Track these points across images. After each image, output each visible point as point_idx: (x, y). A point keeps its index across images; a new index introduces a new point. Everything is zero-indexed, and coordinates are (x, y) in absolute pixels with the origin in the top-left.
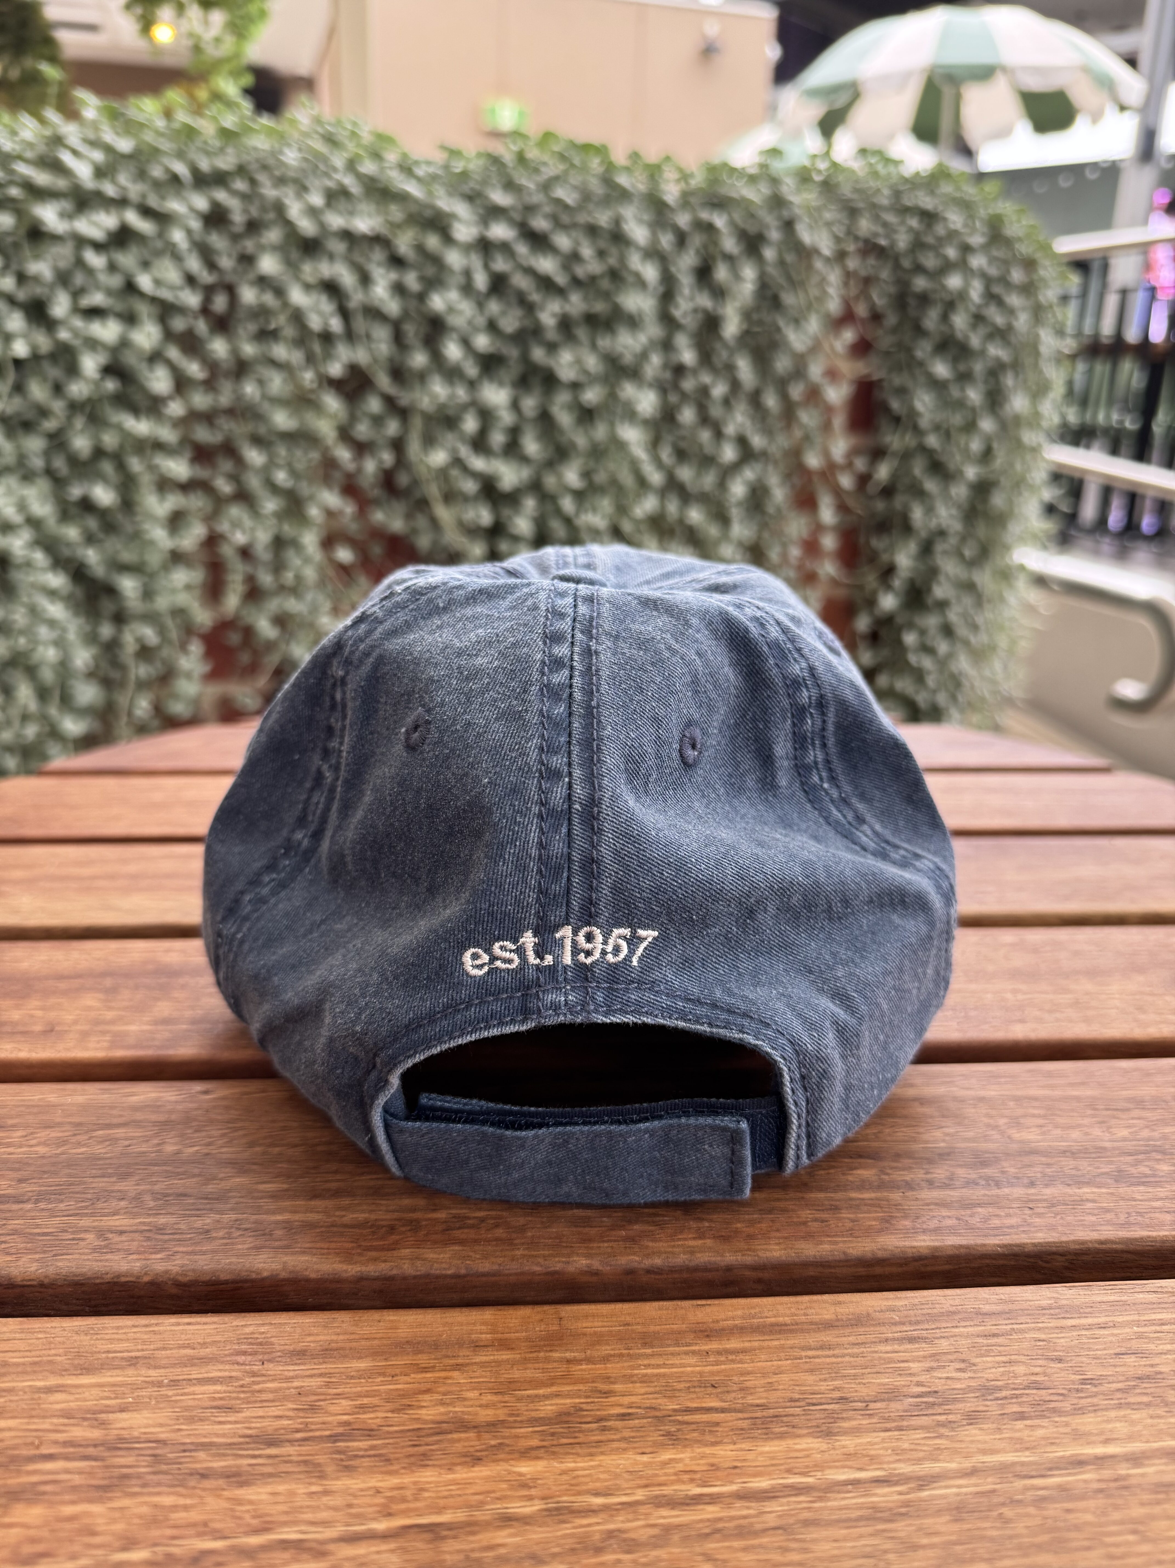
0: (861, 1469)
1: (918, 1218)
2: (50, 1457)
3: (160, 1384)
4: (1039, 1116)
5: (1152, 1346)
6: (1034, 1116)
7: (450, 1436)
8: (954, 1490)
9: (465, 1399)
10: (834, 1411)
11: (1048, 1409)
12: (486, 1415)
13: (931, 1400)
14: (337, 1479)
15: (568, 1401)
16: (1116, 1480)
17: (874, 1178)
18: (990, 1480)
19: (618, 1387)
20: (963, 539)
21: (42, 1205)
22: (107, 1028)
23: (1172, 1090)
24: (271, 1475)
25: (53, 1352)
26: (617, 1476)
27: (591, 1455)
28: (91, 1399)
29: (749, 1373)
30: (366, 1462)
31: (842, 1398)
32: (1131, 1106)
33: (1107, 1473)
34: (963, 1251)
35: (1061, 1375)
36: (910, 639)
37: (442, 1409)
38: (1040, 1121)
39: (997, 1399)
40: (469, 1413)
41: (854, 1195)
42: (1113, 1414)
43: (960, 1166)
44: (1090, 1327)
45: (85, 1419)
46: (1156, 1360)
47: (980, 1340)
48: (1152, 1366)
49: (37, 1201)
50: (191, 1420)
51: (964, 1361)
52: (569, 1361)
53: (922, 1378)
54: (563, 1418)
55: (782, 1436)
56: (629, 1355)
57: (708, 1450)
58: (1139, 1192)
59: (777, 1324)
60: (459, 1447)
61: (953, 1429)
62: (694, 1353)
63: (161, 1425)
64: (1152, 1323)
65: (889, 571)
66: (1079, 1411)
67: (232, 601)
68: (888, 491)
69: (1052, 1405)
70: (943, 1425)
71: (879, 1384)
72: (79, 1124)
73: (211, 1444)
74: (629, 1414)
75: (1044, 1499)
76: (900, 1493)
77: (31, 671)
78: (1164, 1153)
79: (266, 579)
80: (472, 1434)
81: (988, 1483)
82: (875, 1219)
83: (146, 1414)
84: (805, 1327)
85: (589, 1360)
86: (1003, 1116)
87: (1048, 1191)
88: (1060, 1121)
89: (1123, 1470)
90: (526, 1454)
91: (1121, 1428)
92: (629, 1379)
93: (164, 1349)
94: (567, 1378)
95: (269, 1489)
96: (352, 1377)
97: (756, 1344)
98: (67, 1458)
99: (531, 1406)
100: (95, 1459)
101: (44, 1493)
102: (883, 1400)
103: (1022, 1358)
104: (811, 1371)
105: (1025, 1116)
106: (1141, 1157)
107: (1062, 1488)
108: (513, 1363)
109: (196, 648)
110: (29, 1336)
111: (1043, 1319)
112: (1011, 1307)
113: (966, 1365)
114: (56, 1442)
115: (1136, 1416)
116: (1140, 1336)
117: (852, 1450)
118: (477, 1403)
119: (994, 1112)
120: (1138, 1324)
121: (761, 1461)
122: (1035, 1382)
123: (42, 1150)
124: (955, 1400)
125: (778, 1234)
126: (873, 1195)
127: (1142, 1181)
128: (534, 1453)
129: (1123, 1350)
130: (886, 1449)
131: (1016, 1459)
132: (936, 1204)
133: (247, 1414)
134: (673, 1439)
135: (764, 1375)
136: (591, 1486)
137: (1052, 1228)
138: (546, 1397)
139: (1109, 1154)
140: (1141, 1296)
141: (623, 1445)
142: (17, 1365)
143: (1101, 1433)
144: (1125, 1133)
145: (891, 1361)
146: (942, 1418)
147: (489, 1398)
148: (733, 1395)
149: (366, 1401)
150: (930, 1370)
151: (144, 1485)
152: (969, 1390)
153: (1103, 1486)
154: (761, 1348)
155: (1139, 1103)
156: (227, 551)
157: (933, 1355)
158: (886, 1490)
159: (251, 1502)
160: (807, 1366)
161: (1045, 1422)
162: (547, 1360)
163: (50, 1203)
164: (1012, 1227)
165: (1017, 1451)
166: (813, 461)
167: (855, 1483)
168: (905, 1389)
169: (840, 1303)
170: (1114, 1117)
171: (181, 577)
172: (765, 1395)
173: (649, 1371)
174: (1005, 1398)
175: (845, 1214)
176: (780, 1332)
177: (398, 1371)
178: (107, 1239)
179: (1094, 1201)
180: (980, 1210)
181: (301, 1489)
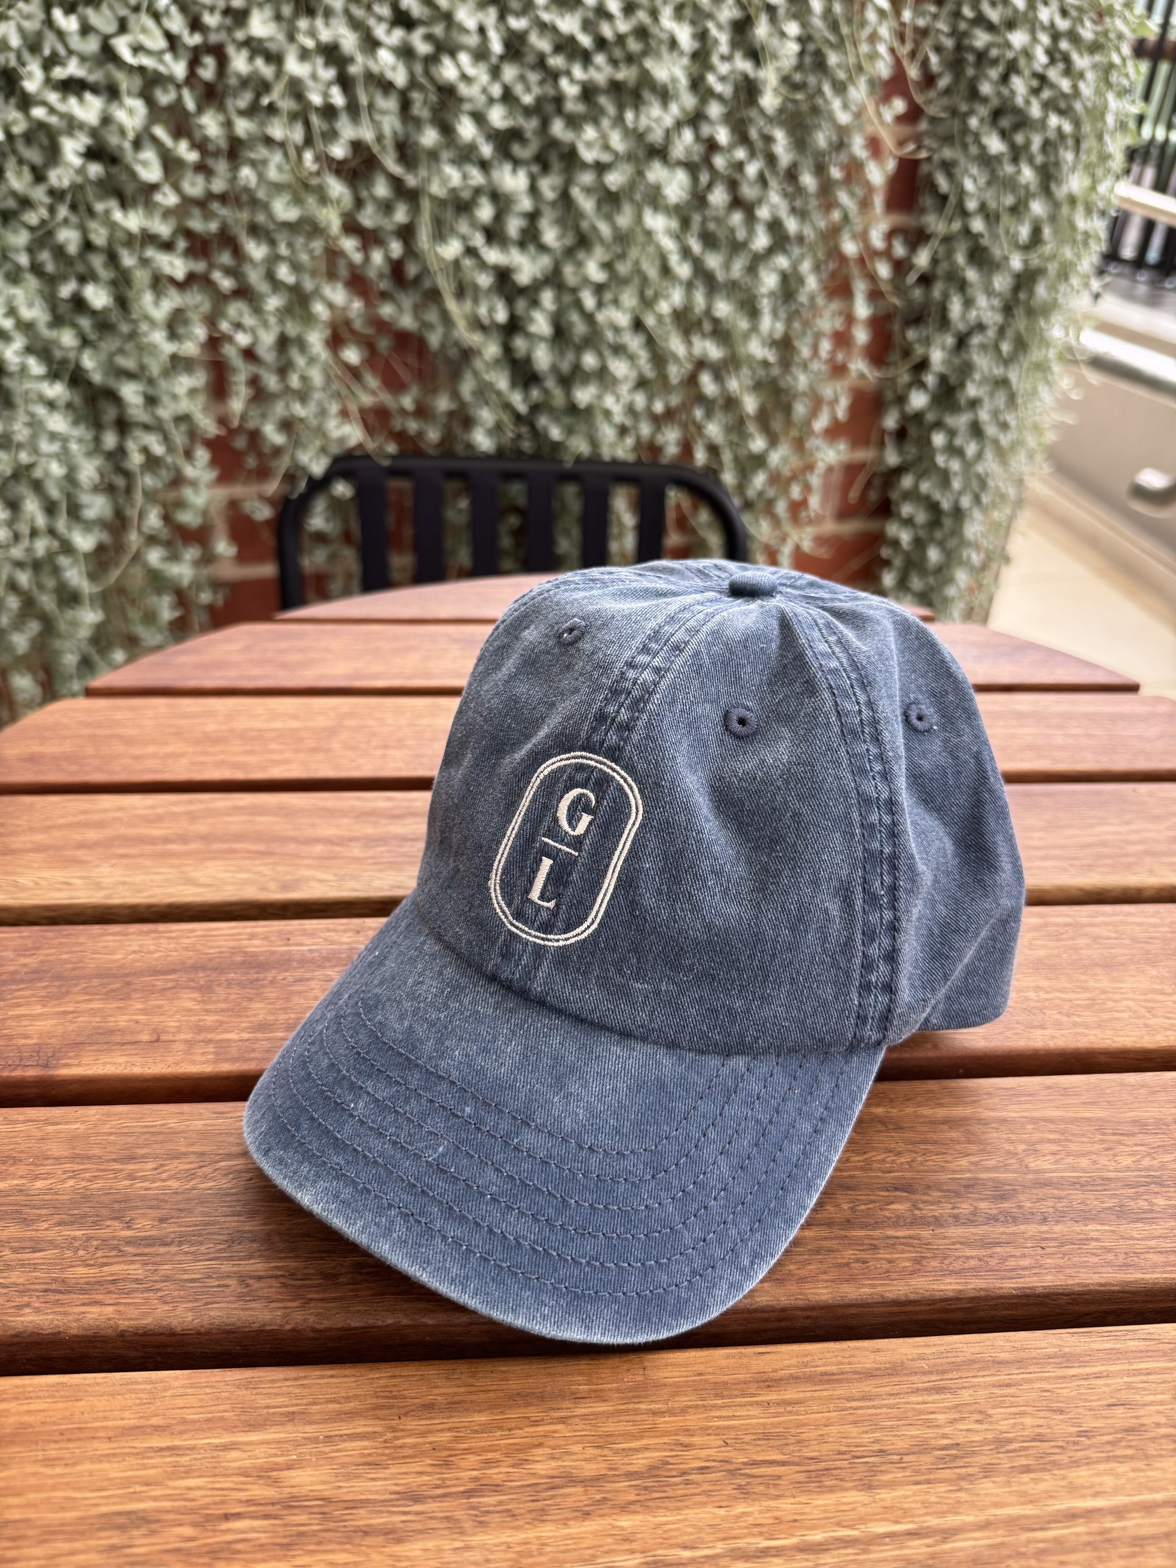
0: (896, 1522)
1: (945, 1258)
2: (238, 1516)
3: (315, 1440)
4: (1054, 1141)
5: (1138, 1398)
6: (1050, 1141)
7: (562, 1491)
8: (972, 1543)
9: (571, 1454)
10: (874, 1464)
11: (1051, 1462)
12: (590, 1469)
13: (954, 1452)
14: (475, 1534)
15: (656, 1454)
16: (1101, 1533)
17: (908, 1214)
18: (1000, 1532)
19: (697, 1440)
20: (1002, 331)
21: (185, 1248)
22: (210, 1036)
23: (1174, 1111)
24: (420, 1532)
25: (221, 1408)
26: (700, 1529)
27: (678, 1509)
28: (262, 1456)
29: (804, 1425)
30: (496, 1518)
31: (881, 1451)
32: (1136, 1130)
33: (1095, 1526)
34: (982, 1293)
35: (1062, 1427)
36: (938, 439)
37: (554, 1464)
38: (1055, 1148)
39: (1008, 1452)
40: (575, 1468)
41: (890, 1232)
42: (1102, 1467)
43: (982, 1199)
44: (1086, 1377)
45: (260, 1477)
46: (1141, 1412)
47: (995, 1390)
48: (1137, 1417)
49: (180, 1243)
50: (349, 1477)
51: (981, 1412)
52: (654, 1413)
53: (947, 1430)
54: (653, 1470)
55: (831, 1490)
56: (704, 1406)
57: (772, 1503)
58: (1138, 1230)
59: (825, 1374)
60: (569, 1502)
61: (971, 1482)
62: (758, 1403)
63: (324, 1483)
64: (1139, 1372)
65: (923, 365)
66: (1075, 1464)
67: (237, 405)
68: (926, 280)
69: (1053, 1458)
70: (962, 1478)
71: (912, 1437)
72: (203, 1154)
73: (367, 1501)
74: (707, 1468)
75: (1043, 1552)
76: (928, 1546)
77: (37, 486)
78: (1161, 1185)
79: (272, 382)
80: (579, 1489)
81: (998, 1536)
82: (908, 1259)
83: (309, 1471)
84: (850, 1376)
85: (671, 1412)
86: (1021, 1141)
87: (1058, 1228)
88: (1073, 1147)
89: (1109, 1523)
90: (625, 1508)
91: (1108, 1481)
92: (705, 1431)
93: (316, 1404)
94: (653, 1430)
95: (420, 1545)
96: (476, 1432)
97: (808, 1394)
98: (253, 1516)
99: (626, 1460)
100: (275, 1517)
101: (239, 1552)
102: (914, 1453)
103: (1029, 1409)
104: (855, 1423)
105: (1041, 1142)
106: (1142, 1189)
107: (1058, 1541)
108: (609, 1415)
109: (202, 455)
110: (199, 1391)
111: (1049, 1368)
112: (1023, 1355)
113: (984, 1417)
114: (240, 1501)
115: (1121, 1468)
116: (1129, 1387)
117: (888, 1503)
118: (581, 1457)
119: (1013, 1137)
120: (1128, 1373)
121: (816, 1514)
122: (1040, 1435)
123: (174, 1184)
124: (974, 1453)
125: (825, 1277)
126: (907, 1233)
127: (1139, 1217)
128: (632, 1508)
129: (1113, 1401)
130: (916, 1502)
131: (1022, 1512)
132: (961, 1243)
133: (393, 1470)
134: (744, 1493)
135: (817, 1427)
136: (679, 1540)
137: (1059, 1269)
138: (637, 1450)
139: (1113, 1185)
140: (1132, 1343)
141: (703, 1499)
142: (194, 1422)
143: (1092, 1486)
144: (1127, 1161)
145: (921, 1412)
146: (962, 1471)
147: (592, 1452)
148: (791, 1448)
149: (490, 1455)
150: (953, 1422)
151: (319, 1543)
152: (985, 1442)
153: (1091, 1538)
154: (813, 1399)
155: (1141, 1125)
156: (230, 352)
157: (956, 1407)
158: (917, 1543)
159: (408, 1558)
160: (851, 1418)
161: (1046, 1476)
162: (636, 1412)
163: (192, 1245)
164: (1024, 1269)
165: (1022, 1504)
166: (850, 248)
167: (891, 1535)
168: (933, 1442)
169: (878, 1350)
170: (1120, 1143)
171: (184, 383)
172: (817, 1448)
173: (721, 1423)
174: (1014, 1451)
175: (883, 1254)
176: (829, 1382)
177: (513, 1425)
178: (248, 1285)
179: (1097, 1240)
180: (998, 1249)
181: (447, 1545)
